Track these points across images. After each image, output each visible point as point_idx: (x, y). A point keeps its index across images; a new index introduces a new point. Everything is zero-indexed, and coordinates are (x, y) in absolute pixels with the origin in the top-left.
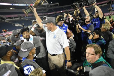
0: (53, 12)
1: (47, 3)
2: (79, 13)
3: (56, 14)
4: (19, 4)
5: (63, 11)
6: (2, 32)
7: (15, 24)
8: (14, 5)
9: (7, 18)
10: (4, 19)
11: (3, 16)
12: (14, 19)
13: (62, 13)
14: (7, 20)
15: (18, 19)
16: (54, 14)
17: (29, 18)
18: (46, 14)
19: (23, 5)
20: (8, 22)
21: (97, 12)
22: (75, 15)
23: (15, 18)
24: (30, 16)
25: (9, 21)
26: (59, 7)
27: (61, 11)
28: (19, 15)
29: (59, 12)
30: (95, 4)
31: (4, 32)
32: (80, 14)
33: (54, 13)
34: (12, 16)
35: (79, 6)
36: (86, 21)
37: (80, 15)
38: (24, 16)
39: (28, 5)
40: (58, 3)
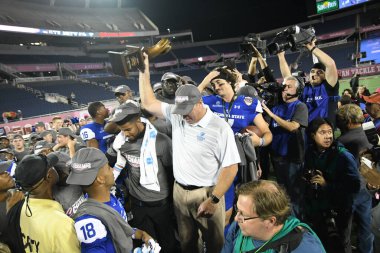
1: (154, 30)
2: (263, 67)
3: (182, 65)
4: (62, 29)
5: (207, 58)
7: (47, 95)
8: (45, 32)
9: (19, 76)
10: (10, 78)
11: (8, 69)
12: (43, 79)
13: (203, 63)
14: (21, 81)
16: (175, 67)
17: (93, 76)
19: (76, 34)
20: (23, 86)
23: (46, 74)
24: (98, 71)
25: (25, 84)
26: (192, 44)
27: (200, 59)
28: (61, 66)
29: (191, 60)
30: (314, 44)
31: (9, 118)
32: (265, 70)
33: (176, 62)
34: (38, 68)
38: (76, 71)
39: (91, 34)
40: (190, 33)
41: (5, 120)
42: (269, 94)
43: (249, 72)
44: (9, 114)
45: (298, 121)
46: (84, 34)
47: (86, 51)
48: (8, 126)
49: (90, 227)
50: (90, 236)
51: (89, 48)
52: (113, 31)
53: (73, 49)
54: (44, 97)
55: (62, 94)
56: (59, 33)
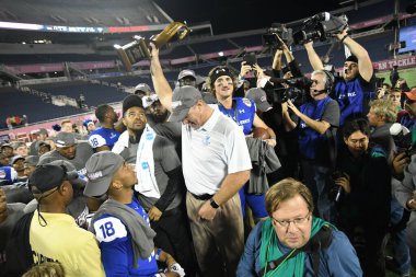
0: (190, 55)
2: (289, 61)
3: (201, 61)
4: (68, 25)
5: (228, 53)
6: (6, 127)
7: (53, 98)
8: (49, 28)
9: (23, 78)
10: (13, 80)
11: (11, 70)
12: (49, 80)
13: (224, 58)
14: (25, 84)
15: (65, 79)
16: (193, 63)
17: (104, 76)
18: (168, 62)
19: (83, 29)
20: (28, 89)
23: (52, 75)
24: (109, 69)
25: (30, 86)
26: (212, 37)
27: (221, 54)
28: (69, 65)
29: (211, 56)
33: (194, 58)
34: (43, 68)
36: (312, 89)
38: (84, 71)
39: (100, 30)
40: (210, 26)
41: (10, 127)
42: (296, 90)
43: (274, 67)
44: (13, 119)
45: (328, 120)
46: (92, 30)
47: (95, 48)
48: (12, 133)
49: (109, 226)
50: (109, 235)
51: (98, 45)
52: (124, 25)
53: (79, 46)
54: (50, 100)
55: (70, 96)
56: (64, 29)
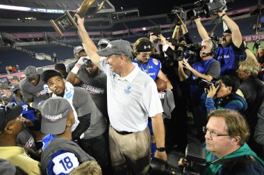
0: (124, 29)
1: (111, 8)
2: (184, 33)
3: (131, 33)
4: (47, 9)
5: (149, 28)
7: (36, 54)
8: (35, 10)
9: (17, 41)
10: (11, 43)
11: (10, 36)
12: (34, 43)
13: (146, 32)
14: (19, 45)
16: (126, 34)
17: (69, 41)
18: (109, 33)
19: (56, 11)
20: (20, 48)
21: (229, 31)
22: (175, 37)
23: (36, 40)
24: (72, 37)
25: (22, 47)
26: (138, 18)
27: (144, 29)
28: (46, 34)
29: (138, 30)
30: (224, 12)
31: (10, 71)
32: (186, 35)
33: (127, 31)
34: (30, 35)
35: (185, 18)
36: (201, 52)
37: (188, 38)
38: (57, 38)
40: (137, 10)
41: (8, 72)
45: (211, 74)
48: (10, 76)
54: (35, 56)
55: (47, 53)
56: (44, 10)
